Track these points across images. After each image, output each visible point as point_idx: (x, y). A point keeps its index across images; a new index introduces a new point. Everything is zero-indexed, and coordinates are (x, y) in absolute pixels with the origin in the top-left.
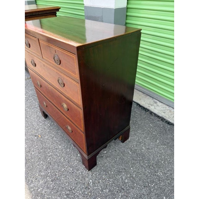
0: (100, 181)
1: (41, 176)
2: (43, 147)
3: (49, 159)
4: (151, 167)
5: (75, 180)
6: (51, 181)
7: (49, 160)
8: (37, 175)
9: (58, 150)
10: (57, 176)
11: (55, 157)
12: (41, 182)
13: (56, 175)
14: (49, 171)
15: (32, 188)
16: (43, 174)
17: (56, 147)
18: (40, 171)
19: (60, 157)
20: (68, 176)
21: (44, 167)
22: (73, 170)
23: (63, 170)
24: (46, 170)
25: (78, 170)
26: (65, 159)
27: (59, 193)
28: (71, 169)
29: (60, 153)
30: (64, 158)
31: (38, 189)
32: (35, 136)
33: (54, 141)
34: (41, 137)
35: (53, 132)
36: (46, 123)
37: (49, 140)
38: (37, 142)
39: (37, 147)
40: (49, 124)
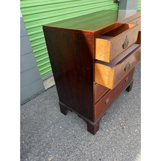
2: (130, 117)
7: (137, 109)
22: (135, 96)
23: (138, 100)
32: (123, 128)
33: (121, 112)
34: (122, 123)
35: (112, 116)
36: (104, 126)
37: (121, 115)
38: (128, 124)
39: (132, 121)
40: (105, 123)
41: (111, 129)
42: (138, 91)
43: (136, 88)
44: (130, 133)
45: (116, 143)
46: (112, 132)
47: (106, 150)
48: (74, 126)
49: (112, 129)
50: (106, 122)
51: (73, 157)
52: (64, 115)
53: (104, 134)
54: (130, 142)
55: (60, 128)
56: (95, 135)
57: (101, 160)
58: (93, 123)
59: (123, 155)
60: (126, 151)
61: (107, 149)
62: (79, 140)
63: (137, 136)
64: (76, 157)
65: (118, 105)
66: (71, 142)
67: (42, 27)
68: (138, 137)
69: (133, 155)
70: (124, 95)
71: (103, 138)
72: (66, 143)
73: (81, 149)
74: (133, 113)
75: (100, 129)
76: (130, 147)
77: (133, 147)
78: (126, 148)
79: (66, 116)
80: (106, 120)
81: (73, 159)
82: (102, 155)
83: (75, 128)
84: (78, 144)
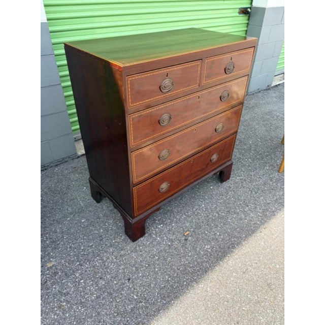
1: (246, 216)
6: (248, 206)
8: (246, 221)
9: (208, 207)
12: (252, 215)
13: (240, 204)
14: (238, 210)
15: (261, 222)
16: (243, 216)
17: (205, 210)
18: (241, 219)
21: (234, 216)
22: (231, 191)
27: (257, 199)
31: (260, 216)
32: (186, 240)
33: (194, 213)
34: (188, 231)
35: (176, 218)
36: (155, 231)
37: (192, 219)
38: (199, 234)
39: (207, 231)
40: (160, 227)
41: (165, 238)
42: (239, 184)
43: (238, 178)
44: (194, 249)
45: (165, 260)
46: (166, 242)
47: (145, 267)
48: (106, 222)
49: (167, 237)
50: (162, 225)
51: (87, 268)
52: (95, 202)
53: (152, 243)
54: (189, 263)
55: (83, 221)
56: (135, 242)
57: (131, 280)
58: (131, 219)
59: (170, 279)
60: (177, 274)
61: (147, 265)
62: (106, 245)
63: (205, 255)
64: (92, 269)
65: (194, 202)
66: (92, 245)
67: (63, 45)
68: (206, 258)
69: (185, 283)
70: (211, 188)
71: (147, 249)
72: (84, 246)
73: (105, 259)
74: (214, 218)
75: (147, 235)
76: (186, 269)
77: (191, 271)
78: (179, 269)
79: (98, 205)
80: (163, 223)
81: (86, 271)
82: (135, 273)
83: (105, 225)
84: (102, 250)
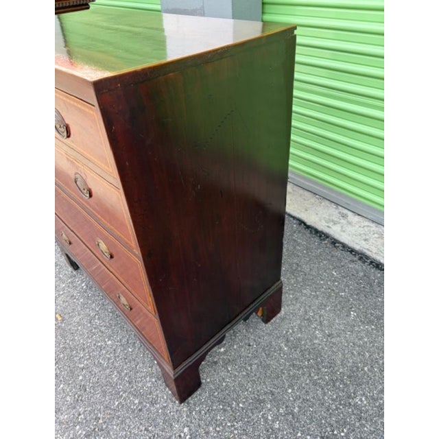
0: (211, 429)
2: (67, 346)
3: (81, 378)
4: (338, 384)
5: (146, 430)
6: (86, 436)
7: (81, 380)
9: (104, 352)
10: (101, 421)
11: (96, 370)
16: (64, 417)
17: (99, 344)
19: (108, 371)
20: (127, 421)
21: (68, 398)
23: (117, 403)
24: (75, 408)
25: (153, 403)
26: (123, 374)
28: (137, 401)
29: (109, 359)
30: (118, 372)
33: (95, 328)
36: (77, 281)
37: (83, 325)
